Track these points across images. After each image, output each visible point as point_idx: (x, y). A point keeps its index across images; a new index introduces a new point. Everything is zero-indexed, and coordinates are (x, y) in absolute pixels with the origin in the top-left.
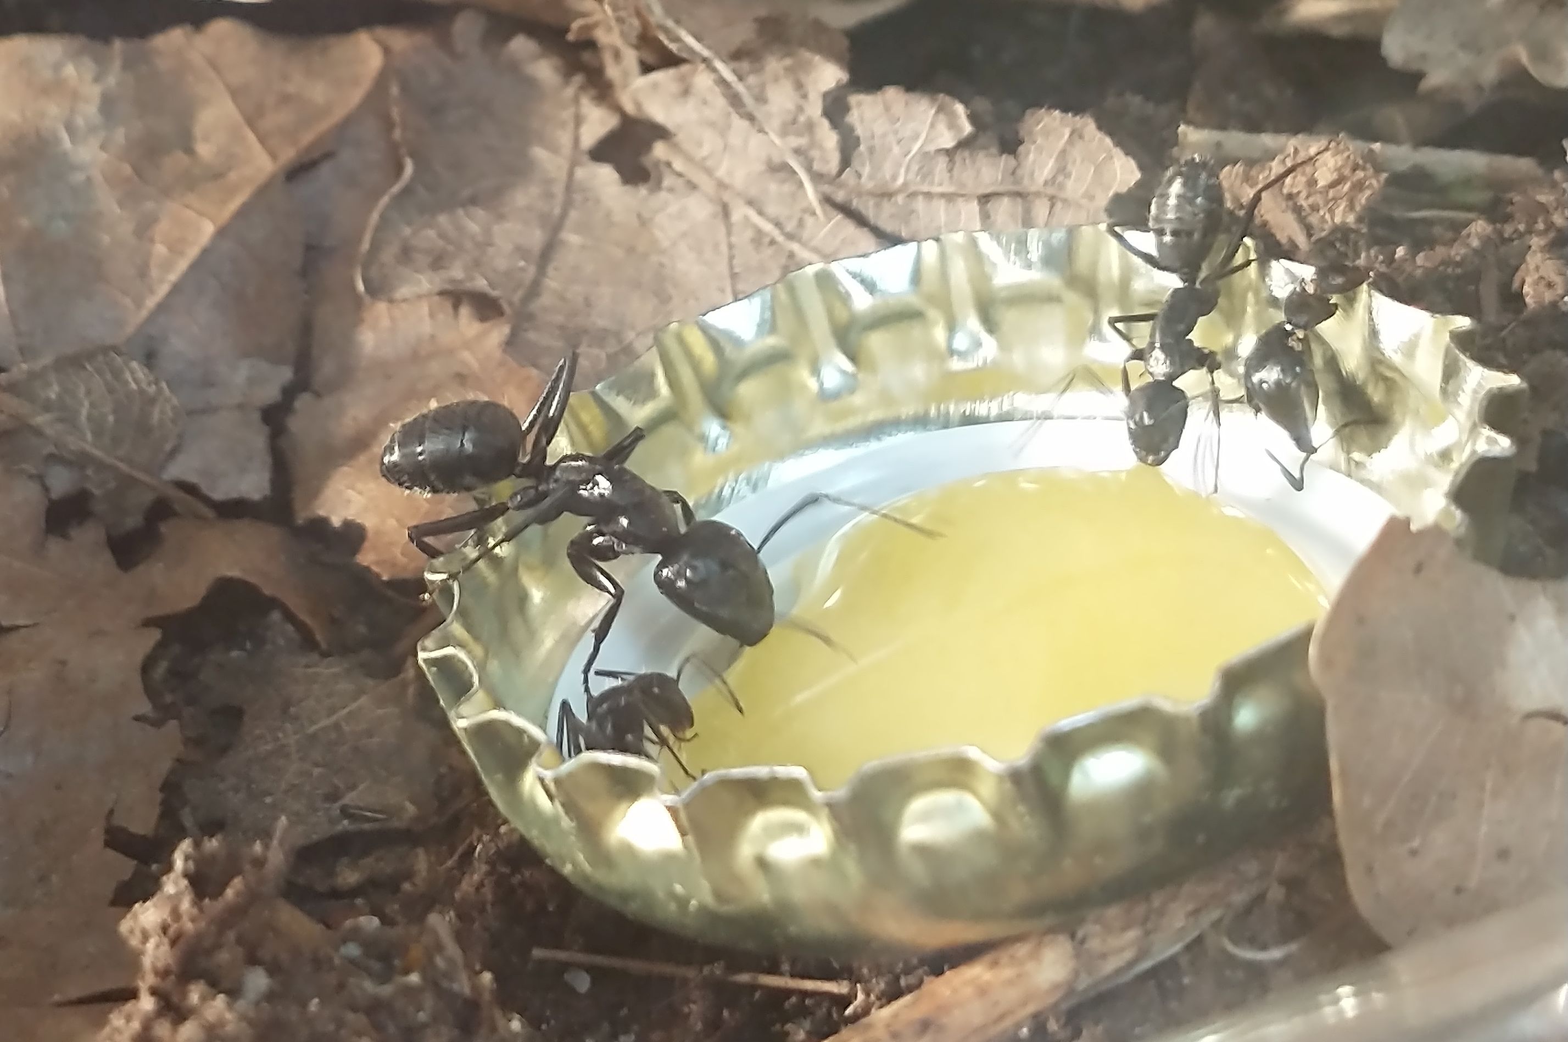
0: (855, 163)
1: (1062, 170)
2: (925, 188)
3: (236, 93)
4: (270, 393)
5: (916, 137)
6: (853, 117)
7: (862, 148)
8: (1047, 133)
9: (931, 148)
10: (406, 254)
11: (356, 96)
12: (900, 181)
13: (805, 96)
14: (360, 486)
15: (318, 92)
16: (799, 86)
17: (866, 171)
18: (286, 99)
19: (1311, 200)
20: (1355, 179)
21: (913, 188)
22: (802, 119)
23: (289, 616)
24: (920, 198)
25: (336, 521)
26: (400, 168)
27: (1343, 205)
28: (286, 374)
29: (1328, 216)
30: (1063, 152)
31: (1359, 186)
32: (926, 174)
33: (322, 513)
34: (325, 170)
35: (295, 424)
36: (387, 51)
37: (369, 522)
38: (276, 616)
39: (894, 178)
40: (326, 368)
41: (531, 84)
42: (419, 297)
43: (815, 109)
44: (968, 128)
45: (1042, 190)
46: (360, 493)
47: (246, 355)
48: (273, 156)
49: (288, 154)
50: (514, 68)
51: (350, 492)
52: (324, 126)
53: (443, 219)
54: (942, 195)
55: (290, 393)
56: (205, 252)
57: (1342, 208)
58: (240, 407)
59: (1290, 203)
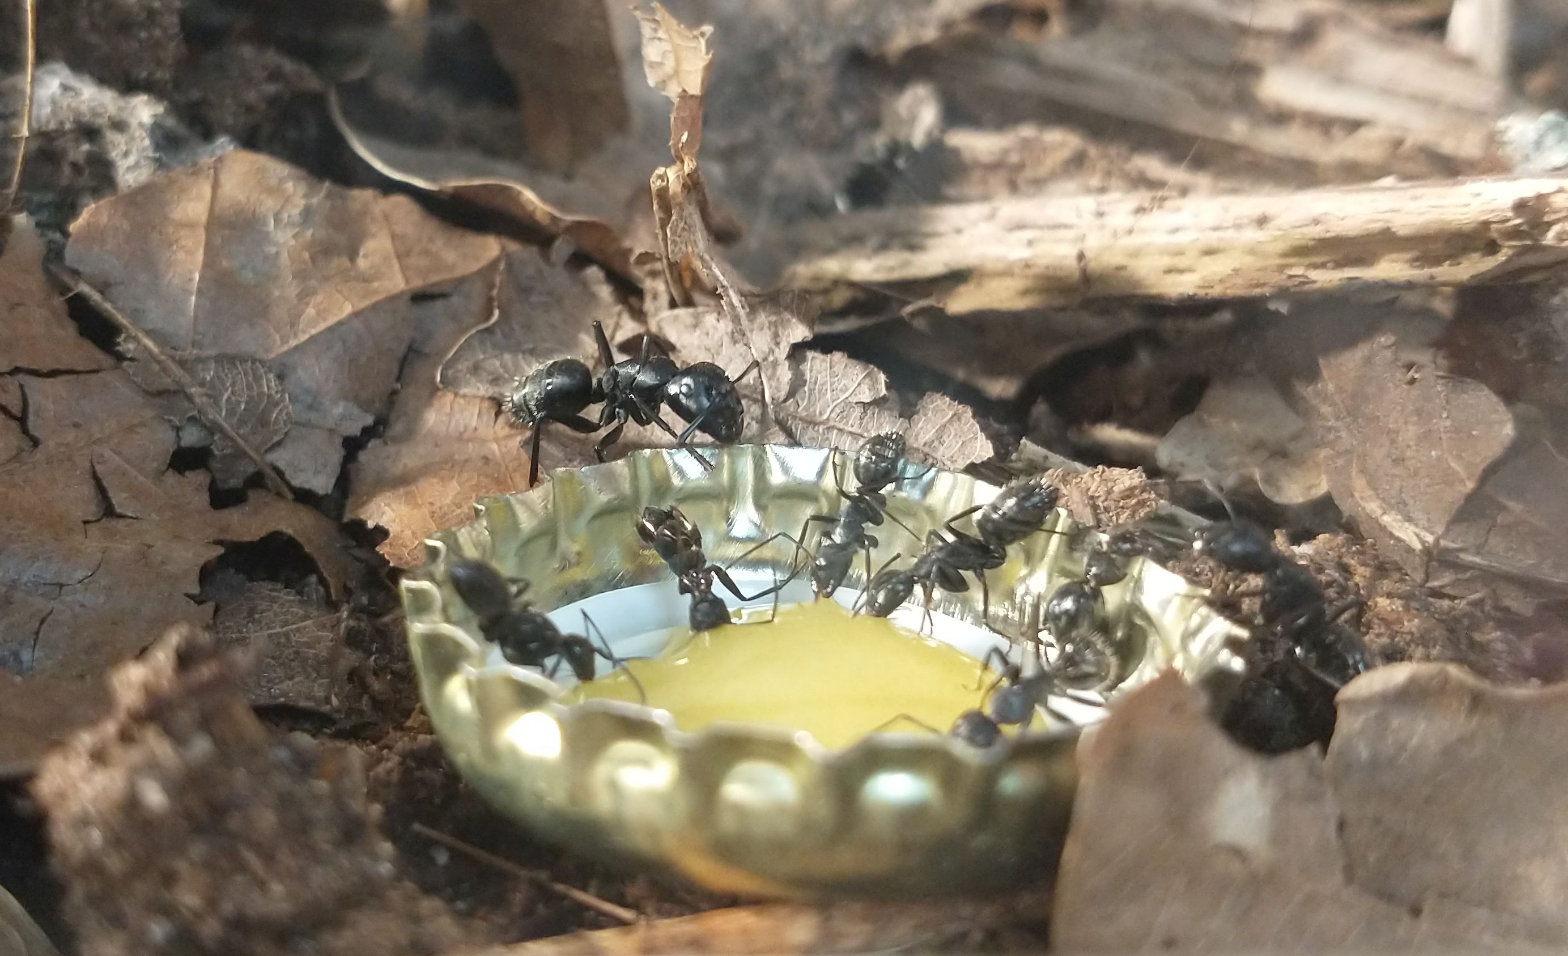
0: (798, 397)
1: (939, 437)
2: (841, 426)
3: (394, 237)
4: (354, 429)
5: (843, 391)
6: (806, 367)
7: (806, 388)
8: (936, 411)
9: (854, 399)
10: (476, 369)
11: (475, 267)
12: (825, 417)
13: (777, 344)
14: (394, 506)
15: (450, 256)
16: (776, 336)
17: (803, 405)
18: (426, 252)
19: (1106, 504)
20: (1140, 498)
21: (831, 423)
22: (771, 358)
23: (322, 581)
24: (835, 431)
25: (371, 525)
26: (489, 315)
27: (1128, 512)
28: (369, 420)
29: (1114, 518)
30: (945, 426)
31: (1142, 504)
32: (843, 416)
33: (363, 517)
34: (439, 305)
35: (363, 456)
36: (503, 249)
37: (393, 529)
38: (313, 579)
39: (821, 414)
40: (397, 428)
41: (593, 297)
42: (475, 397)
43: (782, 352)
44: (884, 392)
45: (921, 447)
46: (393, 510)
47: (346, 398)
48: (407, 281)
49: (418, 283)
50: (585, 284)
51: (387, 508)
52: (446, 276)
53: (507, 357)
54: (851, 433)
55: (369, 433)
56: (340, 323)
57: (1126, 515)
58: (331, 431)
59: (1091, 502)
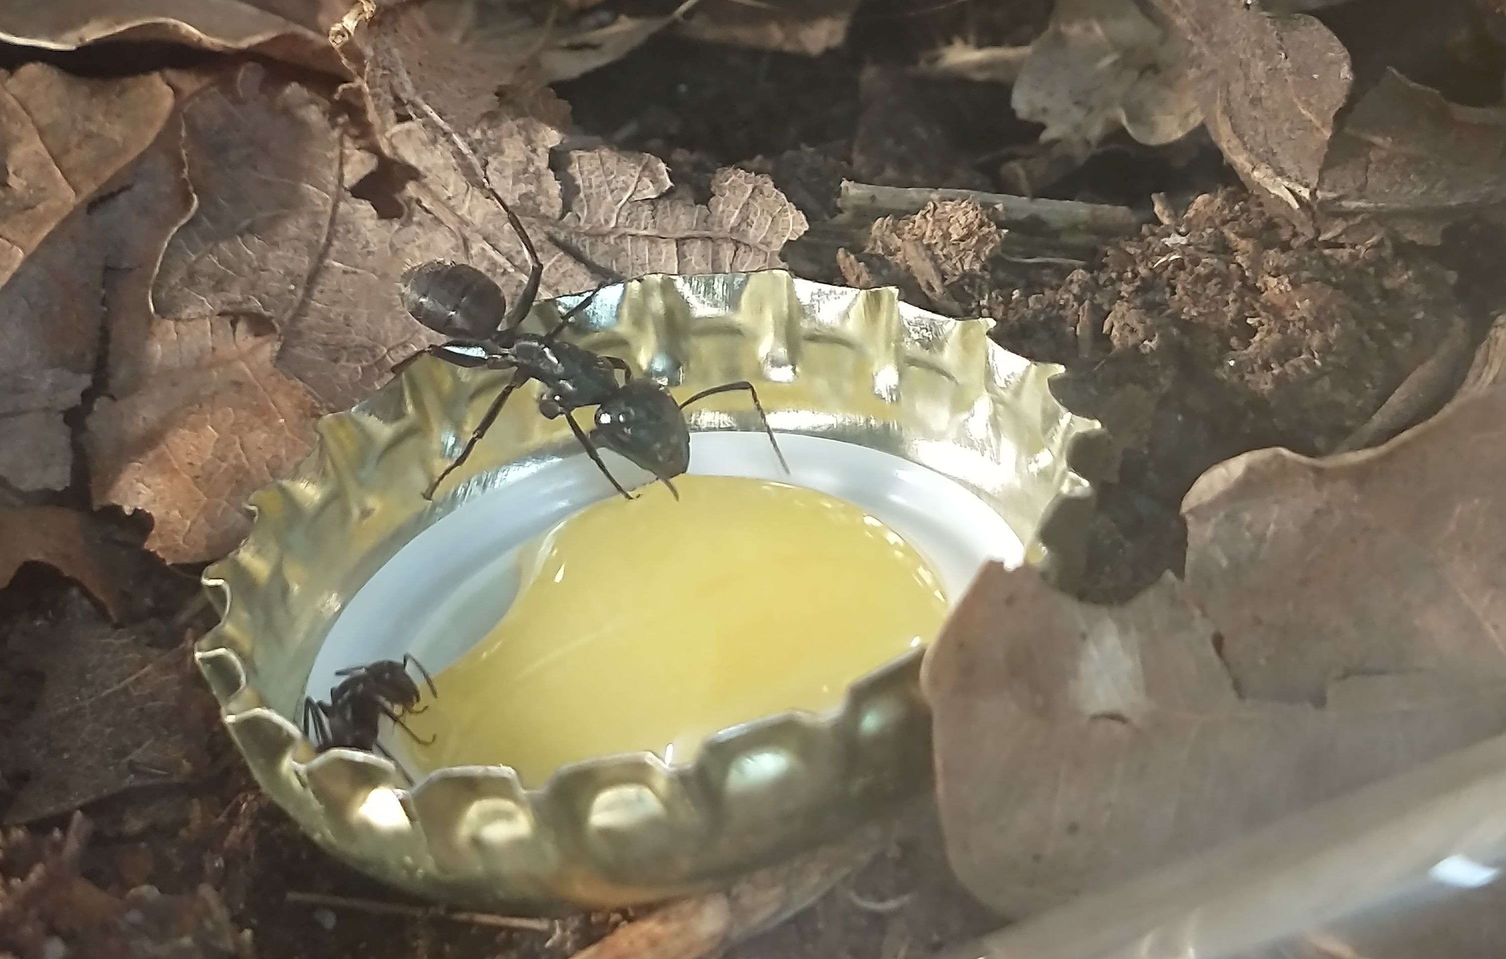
0: (575, 208)
1: (745, 219)
2: (634, 232)
3: (42, 133)
4: (72, 397)
5: (625, 190)
6: (574, 170)
7: (582, 195)
8: (732, 188)
9: (638, 197)
10: (191, 278)
11: (150, 136)
12: (613, 224)
13: (534, 151)
14: (147, 480)
15: (116, 131)
16: (529, 141)
17: (584, 215)
18: (88, 136)
19: (945, 252)
20: (981, 234)
21: (622, 231)
22: (532, 169)
23: (86, 593)
24: (629, 238)
25: (128, 510)
26: (188, 202)
27: (972, 254)
28: (86, 381)
29: (959, 265)
30: (747, 204)
31: (983, 240)
32: (633, 220)
33: (115, 502)
34: (122, 198)
35: (92, 423)
36: (177, 91)
37: (156, 512)
38: (75, 592)
39: (607, 222)
40: (121, 375)
41: (302, 125)
42: (203, 317)
43: (542, 162)
44: (669, 184)
45: (729, 235)
46: (149, 487)
47: (52, 366)
48: (77, 191)
49: (90, 189)
50: (287, 111)
51: (141, 485)
52: (121, 163)
53: (223, 246)
54: (646, 236)
55: (88, 396)
56: (16, 276)
57: (970, 258)
58: (46, 409)
59: (929, 253)
